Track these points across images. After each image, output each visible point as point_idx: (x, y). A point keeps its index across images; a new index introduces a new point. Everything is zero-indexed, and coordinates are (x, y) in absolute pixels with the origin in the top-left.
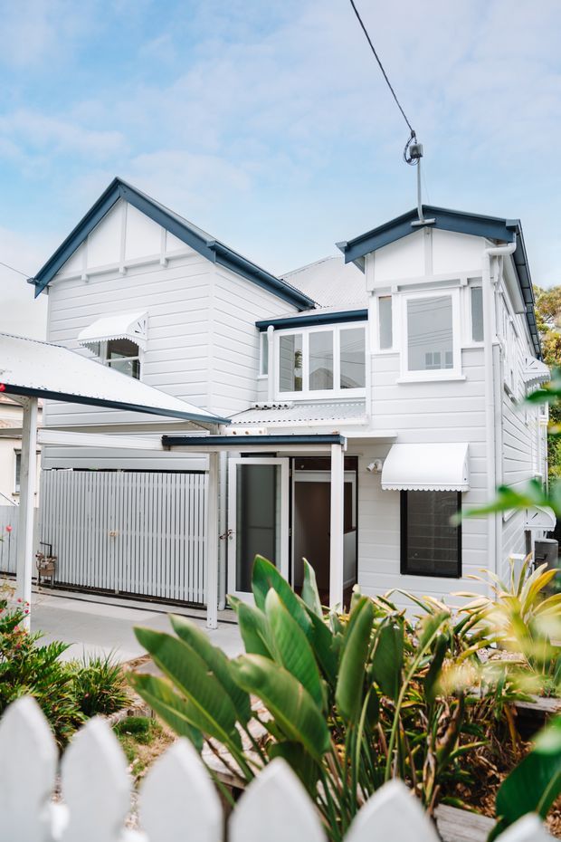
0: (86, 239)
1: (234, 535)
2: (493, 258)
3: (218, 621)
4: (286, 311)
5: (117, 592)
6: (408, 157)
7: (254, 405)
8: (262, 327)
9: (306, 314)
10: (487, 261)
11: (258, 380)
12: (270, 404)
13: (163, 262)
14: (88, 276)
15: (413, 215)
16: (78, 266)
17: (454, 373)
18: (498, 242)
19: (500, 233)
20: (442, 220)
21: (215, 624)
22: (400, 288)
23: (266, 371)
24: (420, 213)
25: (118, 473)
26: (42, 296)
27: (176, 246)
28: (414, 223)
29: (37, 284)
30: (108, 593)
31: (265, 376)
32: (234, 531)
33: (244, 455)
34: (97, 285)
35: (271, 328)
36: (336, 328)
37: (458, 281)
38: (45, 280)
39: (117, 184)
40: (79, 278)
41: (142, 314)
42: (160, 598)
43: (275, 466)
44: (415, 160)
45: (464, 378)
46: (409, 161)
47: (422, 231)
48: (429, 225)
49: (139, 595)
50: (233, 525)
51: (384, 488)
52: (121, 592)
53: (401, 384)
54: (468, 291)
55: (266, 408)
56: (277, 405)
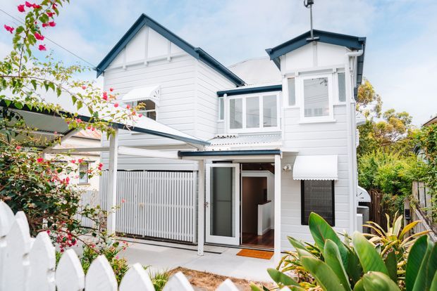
0: (125, 47)
1: (209, 205)
2: (351, 57)
3: (205, 251)
4: (231, 86)
5: (143, 237)
6: (306, 4)
7: (216, 136)
8: (220, 94)
9: (240, 88)
10: (348, 59)
11: (218, 123)
12: (225, 135)
13: (169, 59)
14: (127, 66)
15: (308, 34)
16: (120, 61)
17: (330, 118)
18: (353, 49)
19: (355, 45)
20: (323, 38)
21: (202, 253)
22: (299, 73)
23: (222, 118)
24: (312, 33)
25: (144, 172)
26: (101, 77)
27: (176, 50)
28: (308, 39)
29: (98, 71)
30: (139, 237)
31: (222, 121)
32: (209, 203)
33: (214, 162)
34: (132, 71)
35: (225, 95)
36: (261, 95)
37: (331, 70)
38: (102, 69)
39: (143, 17)
40: (122, 67)
41: (156, 87)
42: (168, 239)
43: (232, 168)
44: (309, 6)
45: (335, 121)
46: (306, 6)
47: (311, 43)
48: (316, 40)
49: (156, 238)
50: (208, 200)
51: (294, 179)
52: (146, 236)
53: (300, 124)
54: (336, 76)
55: (224, 137)
56: (229, 135)
